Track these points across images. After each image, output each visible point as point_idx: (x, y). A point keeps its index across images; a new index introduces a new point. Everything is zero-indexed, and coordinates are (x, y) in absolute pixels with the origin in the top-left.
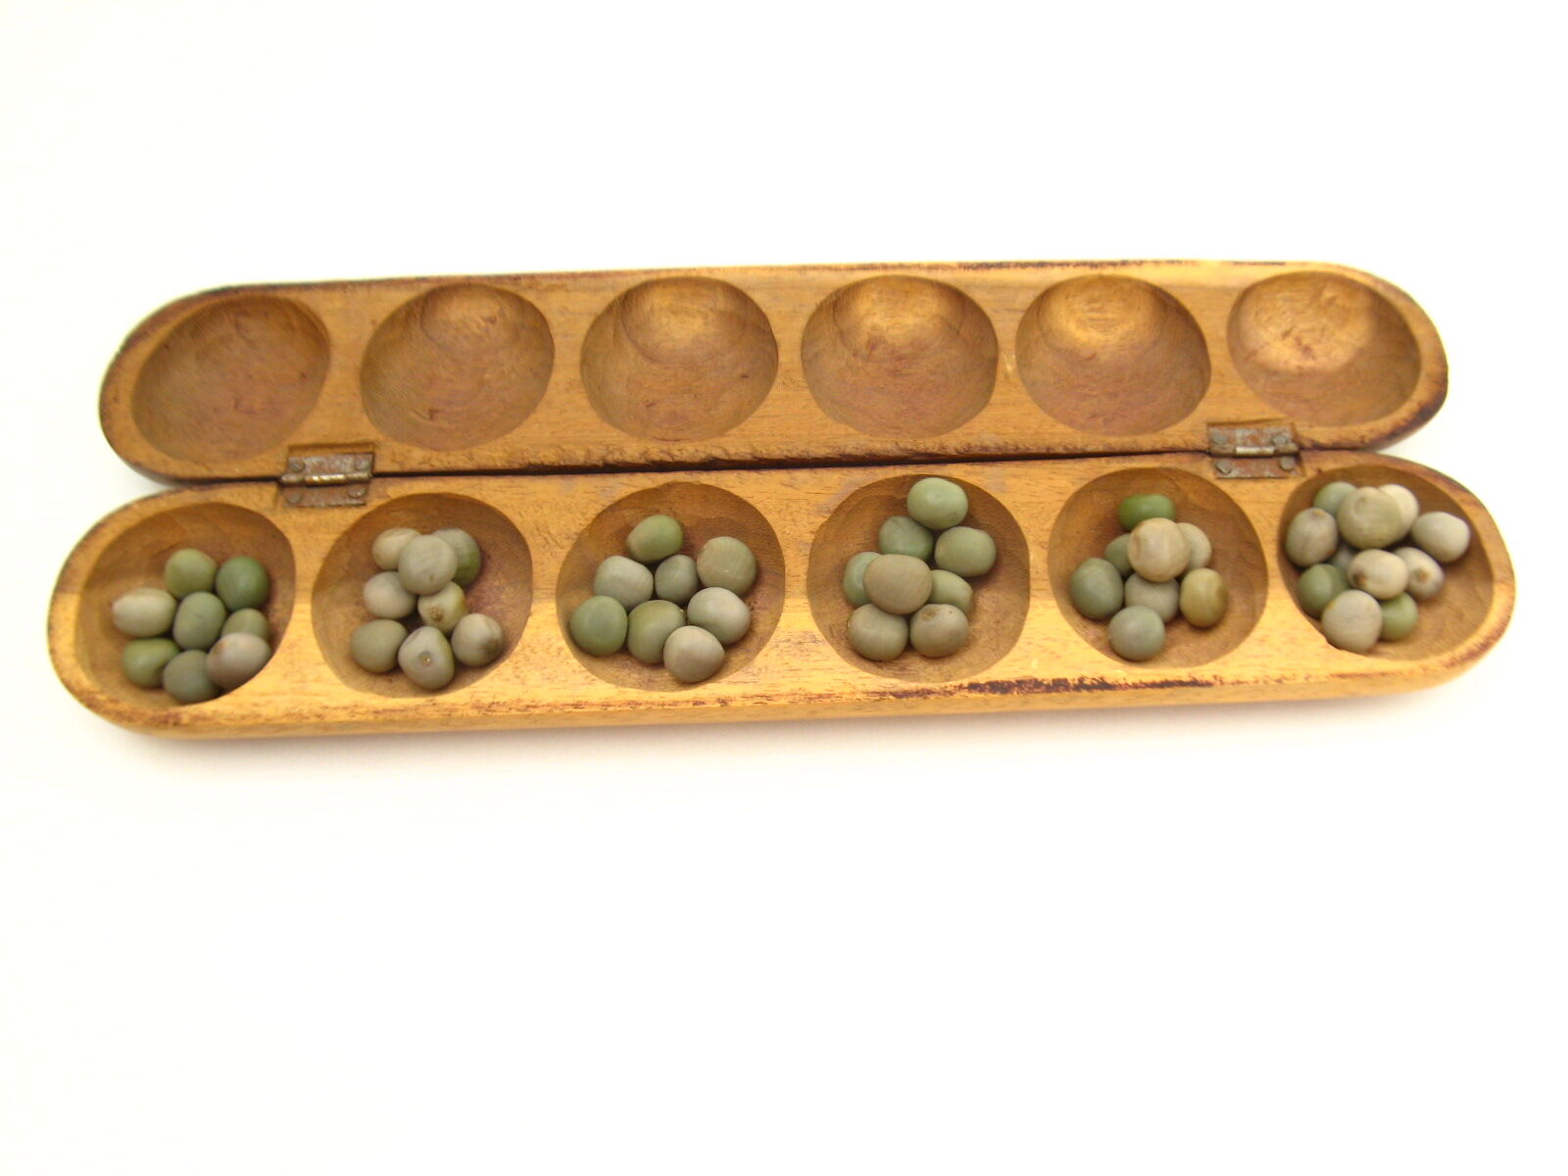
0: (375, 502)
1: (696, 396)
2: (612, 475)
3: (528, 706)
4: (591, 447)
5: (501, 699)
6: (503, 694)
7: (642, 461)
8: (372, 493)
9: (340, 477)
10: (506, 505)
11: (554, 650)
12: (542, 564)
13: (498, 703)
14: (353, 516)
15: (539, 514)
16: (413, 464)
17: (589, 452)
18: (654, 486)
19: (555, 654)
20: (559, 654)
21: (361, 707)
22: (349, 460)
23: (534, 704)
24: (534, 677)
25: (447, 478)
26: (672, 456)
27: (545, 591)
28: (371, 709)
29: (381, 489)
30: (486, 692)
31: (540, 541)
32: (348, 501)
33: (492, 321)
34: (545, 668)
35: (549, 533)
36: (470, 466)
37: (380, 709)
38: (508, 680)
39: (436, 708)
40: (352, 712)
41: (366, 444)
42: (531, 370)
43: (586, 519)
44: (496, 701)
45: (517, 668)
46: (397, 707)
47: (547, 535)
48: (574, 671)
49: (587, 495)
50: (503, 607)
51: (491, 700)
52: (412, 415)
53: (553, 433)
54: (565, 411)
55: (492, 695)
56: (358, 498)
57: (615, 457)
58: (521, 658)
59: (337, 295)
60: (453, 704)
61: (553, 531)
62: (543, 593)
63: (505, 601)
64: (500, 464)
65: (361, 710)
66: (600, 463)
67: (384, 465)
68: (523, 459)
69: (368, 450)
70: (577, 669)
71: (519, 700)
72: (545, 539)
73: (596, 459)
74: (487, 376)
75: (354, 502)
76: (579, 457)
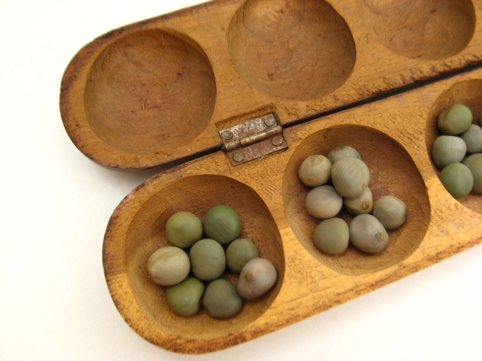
0: (294, 146)
1: (410, 29)
2: (422, 88)
3: (458, 248)
4: (402, 73)
5: (441, 249)
6: (441, 245)
7: (434, 74)
8: (289, 140)
9: (263, 134)
10: (374, 123)
11: (453, 207)
12: (416, 154)
13: (441, 253)
14: (285, 158)
15: (397, 123)
16: (303, 113)
17: (402, 76)
18: (448, 88)
19: (454, 209)
20: (457, 208)
21: (361, 285)
22: (260, 121)
23: (461, 245)
24: (451, 228)
25: (329, 116)
26: (449, 67)
27: (427, 171)
28: (368, 285)
29: (292, 135)
30: (429, 248)
31: (406, 140)
32: (275, 149)
33: (282, 12)
34: (454, 220)
35: (409, 134)
36: (339, 104)
37: (373, 283)
38: (438, 235)
39: (407, 269)
40: (357, 291)
41: (264, 108)
42: (320, 35)
43: (424, 119)
44: (439, 251)
45: (439, 225)
46: (384, 277)
47: (409, 136)
48: (471, 216)
49: (416, 104)
50: (383, 185)
51: (436, 252)
52: (262, 81)
53: (376, 70)
54: (374, 55)
55: (434, 248)
56: (280, 145)
57: (417, 76)
58: (437, 218)
59: (189, 17)
60: (415, 263)
61: (411, 132)
62: (427, 173)
63: (382, 181)
64: (356, 98)
65: (362, 288)
66: (412, 82)
67: (285, 119)
68: (368, 91)
69: (268, 111)
70: (472, 214)
71: (451, 246)
72: (409, 138)
73: (409, 80)
74: (291, 46)
75: (279, 148)
76: (398, 82)
